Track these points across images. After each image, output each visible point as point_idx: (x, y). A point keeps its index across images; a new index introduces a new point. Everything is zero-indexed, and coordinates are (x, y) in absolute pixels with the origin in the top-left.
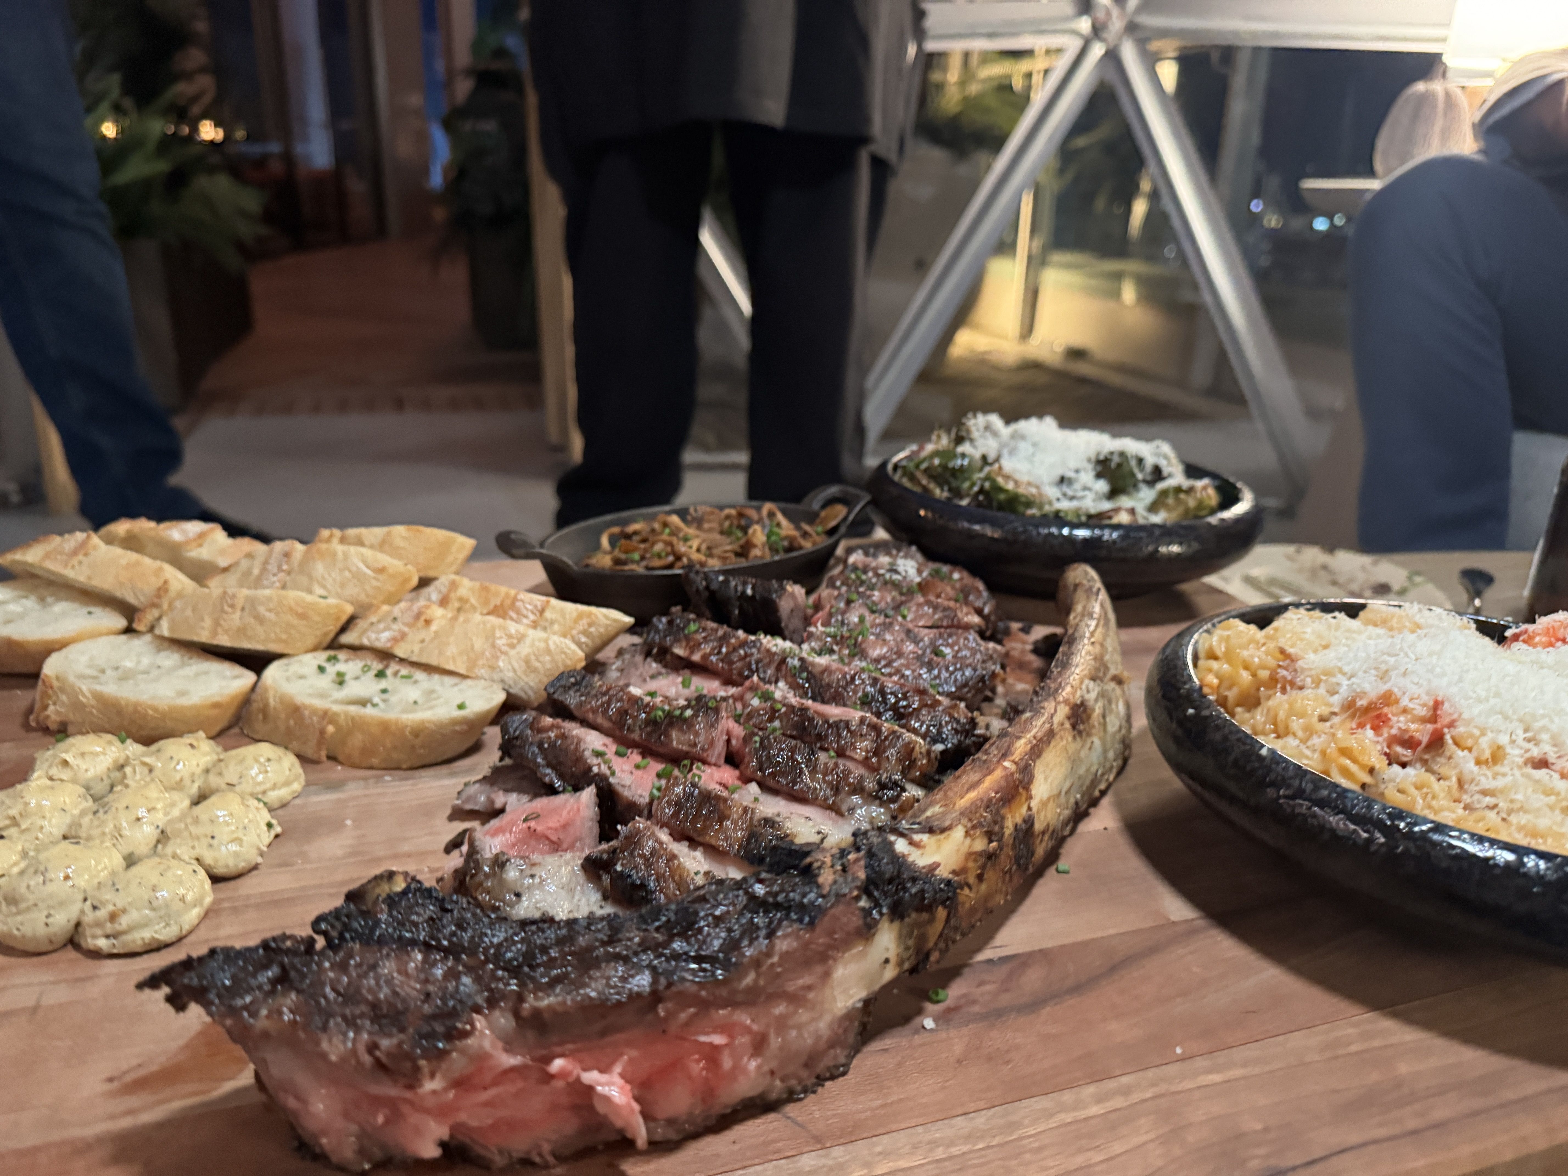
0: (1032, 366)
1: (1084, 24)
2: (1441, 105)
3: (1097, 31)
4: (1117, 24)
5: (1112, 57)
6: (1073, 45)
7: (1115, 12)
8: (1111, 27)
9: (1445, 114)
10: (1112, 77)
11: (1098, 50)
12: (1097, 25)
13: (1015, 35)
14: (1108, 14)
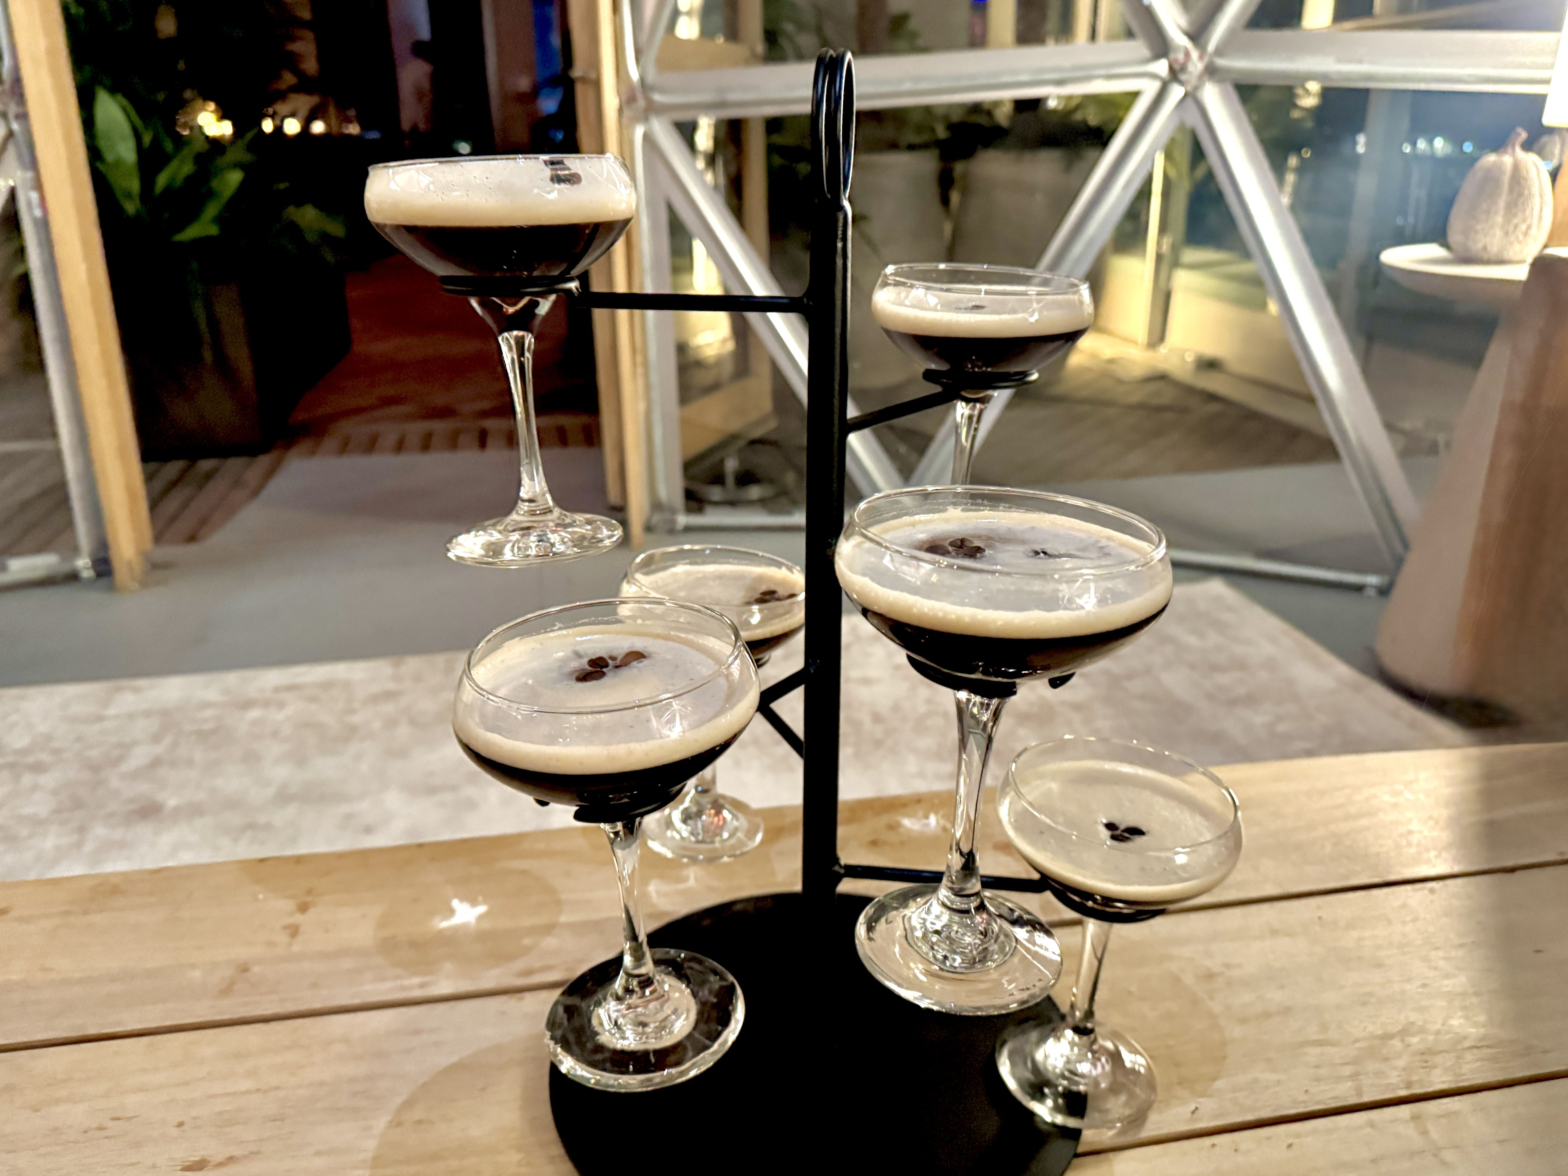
0: (1161, 377)
1: (1161, 67)
2: (1506, 179)
3: (1175, 74)
4: (1196, 66)
5: (1192, 97)
6: (1149, 89)
7: (1195, 54)
8: (1190, 68)
9: (1511, 190)
10: (1193, 119)
11: (1177, 92)
12: (1176, 67)
13: (1088, 78)
14: (1187, 54)
